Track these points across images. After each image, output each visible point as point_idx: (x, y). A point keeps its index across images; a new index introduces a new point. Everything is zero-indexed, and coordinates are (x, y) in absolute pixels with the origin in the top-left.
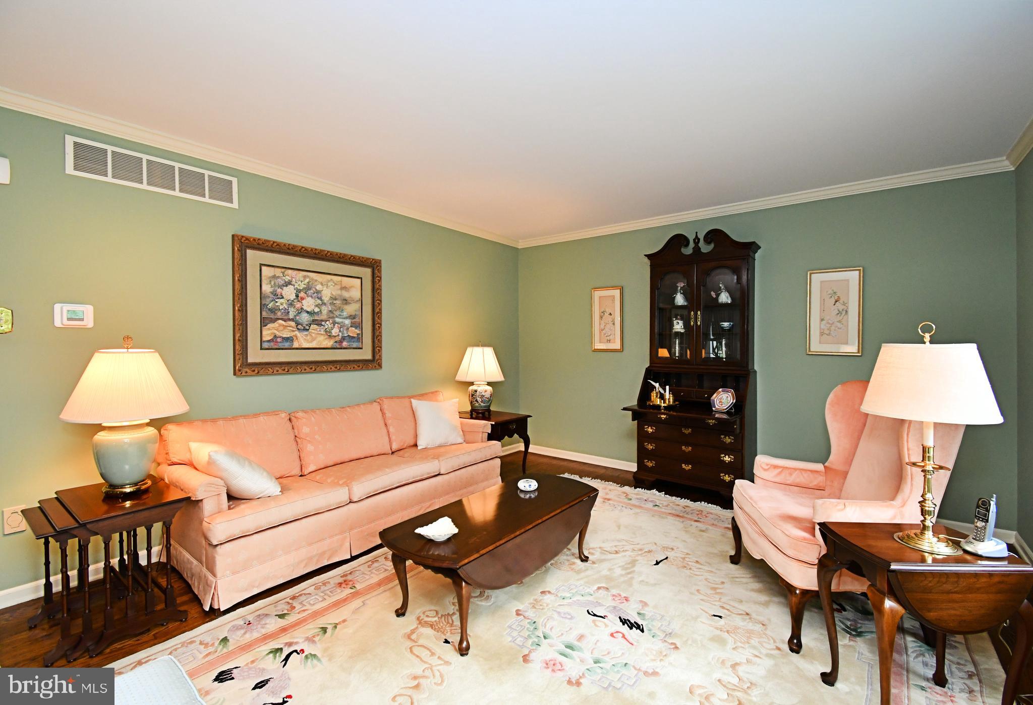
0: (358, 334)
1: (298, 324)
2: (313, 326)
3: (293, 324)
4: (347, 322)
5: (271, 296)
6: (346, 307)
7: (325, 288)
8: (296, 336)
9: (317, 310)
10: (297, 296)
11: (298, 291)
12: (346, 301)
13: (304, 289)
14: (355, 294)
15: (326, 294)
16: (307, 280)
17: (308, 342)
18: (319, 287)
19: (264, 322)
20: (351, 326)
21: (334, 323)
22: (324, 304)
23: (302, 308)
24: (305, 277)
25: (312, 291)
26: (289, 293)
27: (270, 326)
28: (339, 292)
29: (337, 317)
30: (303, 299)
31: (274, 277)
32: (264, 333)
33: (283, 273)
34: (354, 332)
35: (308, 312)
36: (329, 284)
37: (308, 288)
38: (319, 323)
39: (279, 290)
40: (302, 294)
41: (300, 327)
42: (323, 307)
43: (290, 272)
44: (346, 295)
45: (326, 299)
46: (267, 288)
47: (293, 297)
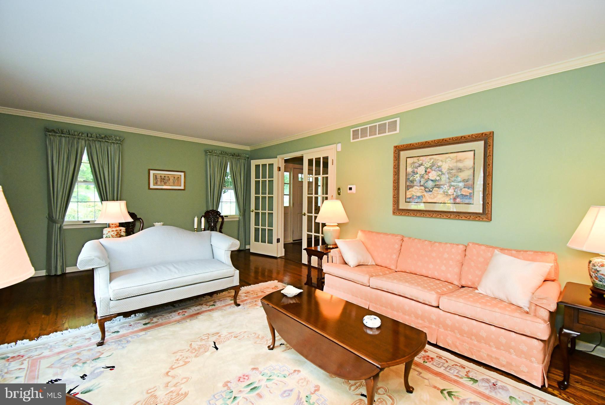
0: (470, 193)
1: (426, 188)
2: (435, 189)
3: (423, 188)
4: (461, 185)
5: (412, 173)
6: (460, 174)
7: (444, 163)
8: (424, 195)
9: (438, 178)
10: (426, 171)
11: (427, 168)
12: (460, 170)
13: (430, 166)
14: (469, 163)
15: (445, 167)
16: (432, 161)
17: (431, 198)
18: (440, 164)
19: (408, 188)
20: (464, 188)
21: (450, 186)
22: (443, 174)
23: (428, 179)
24: (431, 159)
25: (435, 167)
26: (421, 170)
27: (410, 190)
28: (455, 164)
29: (453, 181)
30: (429, 172)
31: (414, 163)
32: (407, 194)
33: (418, 159)
34: (466, 191)
35: (432, 180)
36: (447, 160)
37: (433, 165)
38: (438, 186)
39: (416, 170)
40: (429, 170)
41: (427, 190)
42: (443, 176)
43: (422, 158)
44: (460, 165)
45: (444, 171)
46: (409, 170)
47: (423, 172)
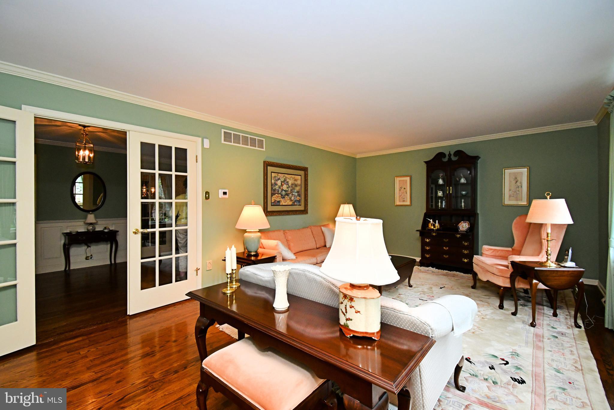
0: (300, 199)
1: (282, 195)
2: (286, 196)
3: (280, 195)
4: (296, 194)
5: (274, 184)
6: (296, 188)
7: (290, 180)
8: (281, 200)
9: (287, 189)
10: (281, 184)
11: (282, 182)
12: (296, 186)
13: (283, 181)
14: (299, 182)
15: (290, 183)
16: (284, 178)
17: (285, 202)
18: (288, 180)
19: (272, 194)
20: (298, 196)
21: (292, 195)
22: (289, 187)
23: (283, 189)
24: (284, 176)
25: (286, 182)
26: (279, 183)
27: (274, 196)
28: (294, 182)
29: (293, 192)
30: (283, 185)
31: (275, 177)
32: (272, 199)
33: (277, 175)
34: (298, 198)
35: (284, 191)
36: (291, 178)
37: (285, 180)
38: (287, 195)
39: (276, 182)
40: (283, 183)
41: (282, 197)
42: (289, 188)
43: (279, 174)
44: (296, 183)
45: (290, 185)
46: (273, 181)
47: (280, 185)
